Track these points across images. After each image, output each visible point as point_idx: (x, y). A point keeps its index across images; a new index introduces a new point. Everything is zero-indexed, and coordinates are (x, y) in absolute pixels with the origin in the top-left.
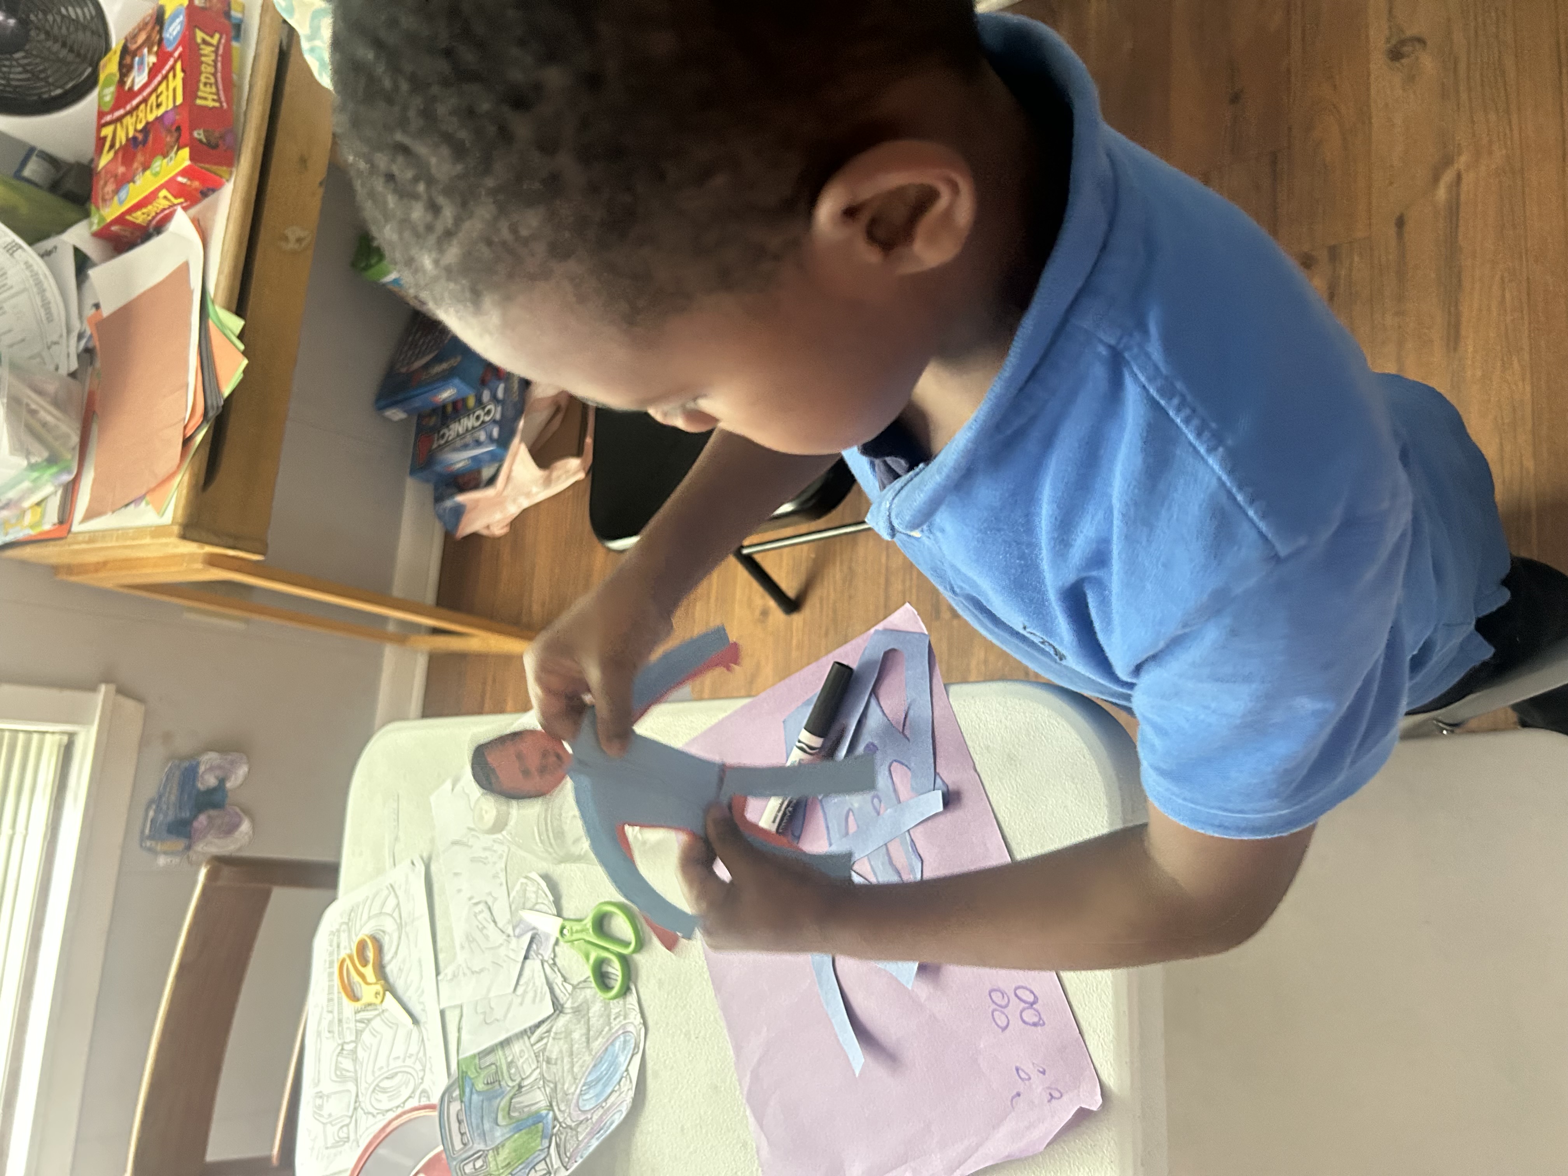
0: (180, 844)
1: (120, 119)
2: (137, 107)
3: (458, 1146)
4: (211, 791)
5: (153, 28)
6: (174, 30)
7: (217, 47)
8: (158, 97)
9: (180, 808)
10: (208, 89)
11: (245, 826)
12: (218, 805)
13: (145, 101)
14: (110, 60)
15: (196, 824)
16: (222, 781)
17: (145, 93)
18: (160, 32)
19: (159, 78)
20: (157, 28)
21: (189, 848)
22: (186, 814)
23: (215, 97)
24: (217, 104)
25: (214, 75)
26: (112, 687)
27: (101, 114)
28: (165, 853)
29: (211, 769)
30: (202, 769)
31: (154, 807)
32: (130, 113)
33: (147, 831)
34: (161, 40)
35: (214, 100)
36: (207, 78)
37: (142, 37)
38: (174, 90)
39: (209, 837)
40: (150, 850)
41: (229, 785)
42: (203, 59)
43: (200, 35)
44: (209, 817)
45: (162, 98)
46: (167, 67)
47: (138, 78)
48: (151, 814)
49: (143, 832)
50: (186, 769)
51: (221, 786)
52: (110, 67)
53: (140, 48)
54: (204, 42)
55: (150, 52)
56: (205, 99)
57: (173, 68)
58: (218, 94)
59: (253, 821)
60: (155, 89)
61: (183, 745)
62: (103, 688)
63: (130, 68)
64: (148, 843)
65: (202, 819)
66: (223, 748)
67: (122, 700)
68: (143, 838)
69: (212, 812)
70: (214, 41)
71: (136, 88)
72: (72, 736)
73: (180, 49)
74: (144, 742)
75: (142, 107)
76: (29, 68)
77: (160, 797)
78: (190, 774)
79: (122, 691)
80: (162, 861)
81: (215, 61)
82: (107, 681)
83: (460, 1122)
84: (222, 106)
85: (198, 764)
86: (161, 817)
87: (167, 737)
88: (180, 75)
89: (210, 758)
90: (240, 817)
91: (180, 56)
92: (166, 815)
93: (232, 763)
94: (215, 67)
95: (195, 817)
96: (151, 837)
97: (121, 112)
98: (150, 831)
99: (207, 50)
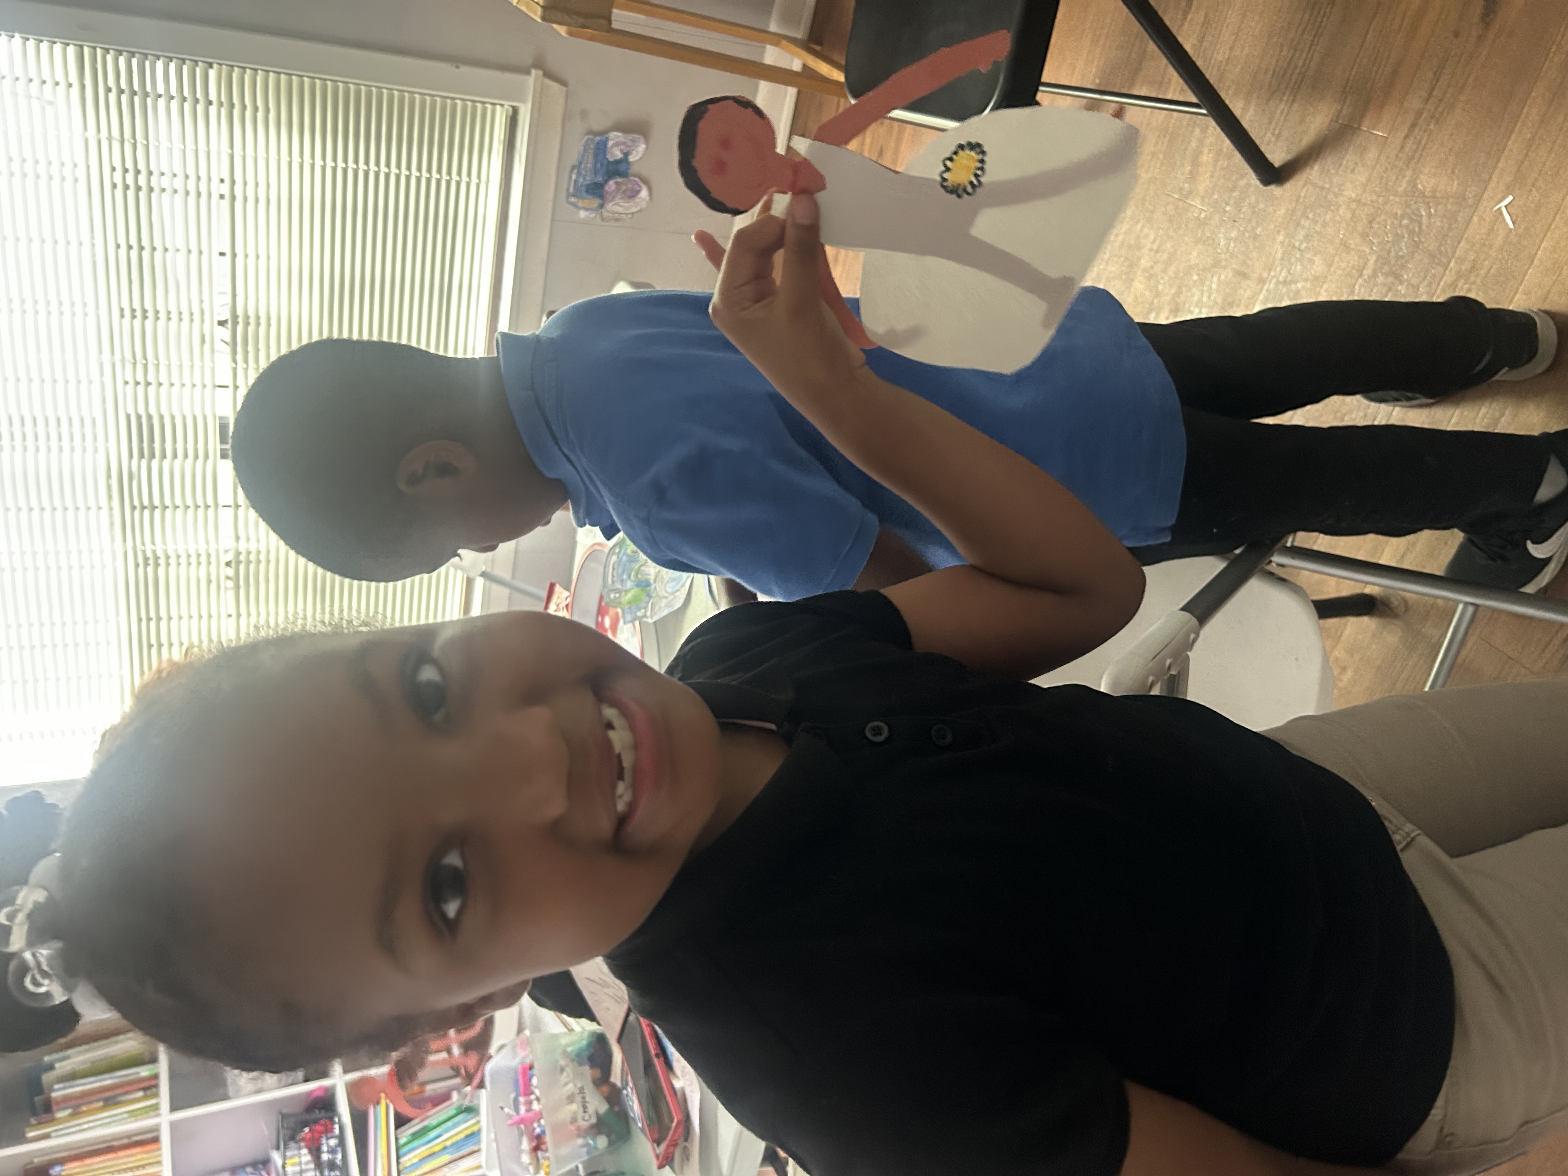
0: (596, 202)
3: (610, 581)
4: (618, 162)
9: (595, 173)
11: (644, 193)
12: (624, 174)
15: (606, 188)
16: (626, 155)
21: (602, 206)
22: (600, 179)
26: (540, 72)
28: (586, 209)
29: (617, 144)
30: (610, 143)
31: (576, 171)
33: (571, 190)
39: (617, 200)
40: (574, 205)
41: (631, 159)
44: (617, 183)
48: (574, 177)
49: (568, 190)
50: (598, 143)
51: (625, 160)
59: (650, 190)
61: (598, 124)
62: (533, 72)
64: (573, 200)
65: (611, 183)
66: (626, 128)
67: (547, 81)
68: (569, 195)
69: (619, 180)
72: (515, 111)
74: (566, 118)
77: (580, 164)
78: (601, 149)
79: (548, 75)
80: (583, 214)
82: (536, 66)
83: (614, 569)
85: (607, 139)
86: (581, 180)
87: (584, 114)
89: (615, 137)
90: (639, 186)
92: (584, 179)
93: (633, 141)
95: (606, 181)
96: (574, 195)
98: (574, 189)
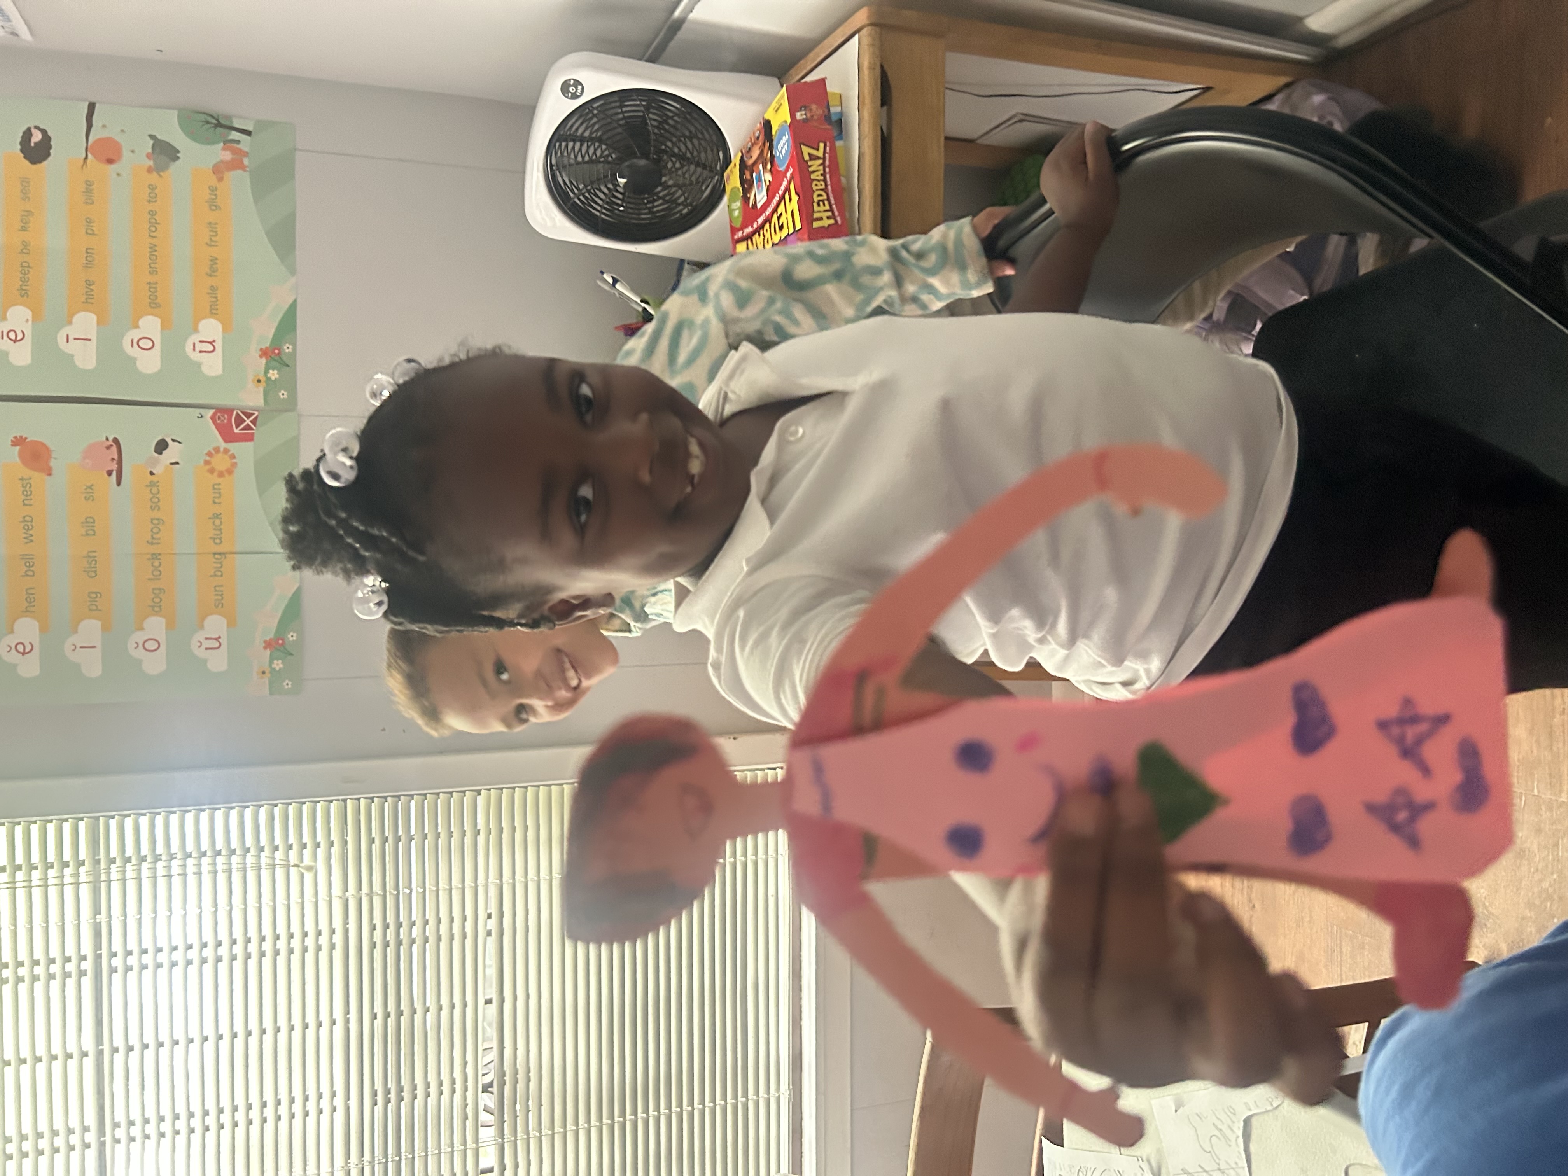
1: (749, 237)
2: (762, 226)
5: (764, 144)
6: (783, 147)
7: (824, 158)
8: (779, 218)
10: (822, 208)
13: (768, 220)
14: (731, 171)
17: (768, 212)
18: (771, 148)
19: (777, 198)
20: (768, 144)
23: (830, 214)
24: (832, 221)
25: (825, 190)
27: (734, 230)
32: (757, 231)
34: (772, 157)
35: (828, 218)
36: (819, 195)
37: (756, 153)
38: (792, 212)
42: (813, 176)
43: (806, 150)
45: (783, 220)
46: (783, 188)
47: (760, 196)
52: (733, 178)
53: (755, 163)
54: (812, 157)
55: (764, 168)
56: (821, 219)
57: (788, 189)
58: (831, 210)
60: (775, 210)
63: (751, 185)
70: (820, 153)
71: (759, 206)
73: (791, 170)
75: (767, 226)
76: (667, 198)
81: (824, 175)
84: (836, 221)
88: (795, 198)
91: (792, 177)
94: (825, 180)
97: (749, 230)
99: (815, 165)
